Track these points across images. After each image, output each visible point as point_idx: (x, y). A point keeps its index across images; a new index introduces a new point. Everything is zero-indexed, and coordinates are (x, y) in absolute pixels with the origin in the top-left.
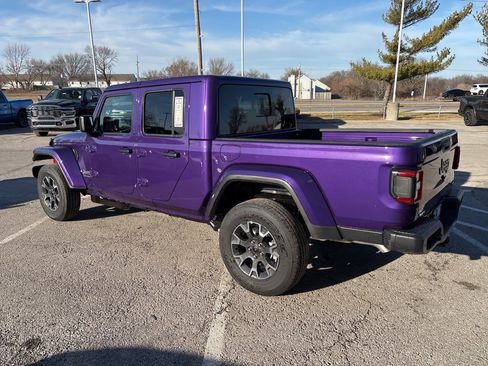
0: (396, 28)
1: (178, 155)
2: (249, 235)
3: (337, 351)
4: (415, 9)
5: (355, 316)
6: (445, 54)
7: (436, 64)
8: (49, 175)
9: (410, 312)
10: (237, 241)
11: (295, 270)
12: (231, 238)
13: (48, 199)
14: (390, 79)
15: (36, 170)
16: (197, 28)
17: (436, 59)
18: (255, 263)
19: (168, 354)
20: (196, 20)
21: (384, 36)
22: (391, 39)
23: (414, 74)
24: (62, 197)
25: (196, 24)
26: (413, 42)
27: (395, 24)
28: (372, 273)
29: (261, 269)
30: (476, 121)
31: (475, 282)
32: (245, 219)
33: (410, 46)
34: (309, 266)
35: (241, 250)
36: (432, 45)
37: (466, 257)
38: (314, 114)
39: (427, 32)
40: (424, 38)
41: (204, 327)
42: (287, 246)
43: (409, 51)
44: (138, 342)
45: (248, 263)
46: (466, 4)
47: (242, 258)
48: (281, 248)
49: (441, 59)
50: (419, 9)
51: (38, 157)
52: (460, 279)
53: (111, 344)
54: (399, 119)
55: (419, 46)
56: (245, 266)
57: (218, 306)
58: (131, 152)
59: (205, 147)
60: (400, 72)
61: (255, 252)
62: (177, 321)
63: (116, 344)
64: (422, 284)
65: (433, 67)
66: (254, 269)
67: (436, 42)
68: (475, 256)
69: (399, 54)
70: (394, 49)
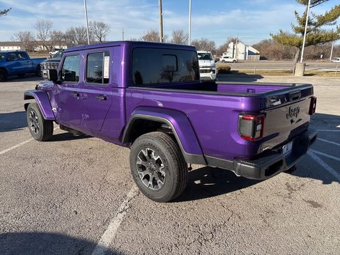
0: (306, 7)
2: (147, 158)
3: (194, 247)
5: (219, 221)
7: (335, 34)
8: (33, 110)
9: (260, 221)
10: (140, 162)
11: (175, 185)
12: (136, 159)
13: (33, 126)
14: (300, 45)
15: (26, 106)
16: (160, 8)
17: (335, 30)
18: (151, 179)
19: (74, 239)
20: (159, 3)
21: (296, 13)
22: (301, 16)
23: (318, 41)
24: (40, 125)
25: (159, 5)
26: (318, 17)
27: (305, 4)
28: (243, 190)
29: (155, 183)
31: (319, 201)
32: (144, 146)
33: (316, 20)
34: (197, 182)
35: (143, 168)
36: (333, 20)
37: (320, 182)
38: (241, 70)
39: (329, 11)
40: (327, 15)
41: (106, 222)
42: (170, 168)
43: (315, 24)
44: (58, 230)
45: (147, 177)
47: (143, 174)
48: (167, 169)
49: (338, 30)
51: (27, 97)
52: (309, 198)
53: (40, 230)
54: (305, 75)
55: (323, 21)
56: (146, 180)
57: (122, 207)
58: (78, 95)
59: (122, 93)
60: (307, 40)
61: (152, 170)
62: (89, 216)
64: (278, 200)
65: (332, 37)
66: (151, 183)
67: (336, 18)
68: (327, 181)
69: (306, 27)
70: (303, 23)
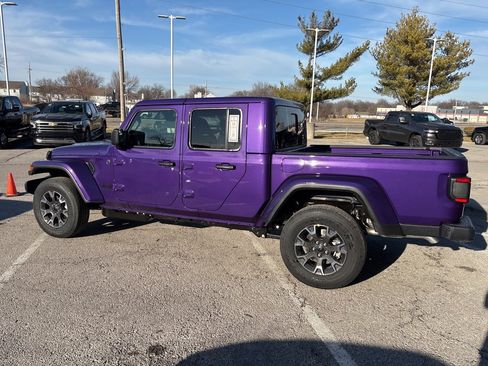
0: (309, 57)
1: (235, 168)
2: (315, 237)
4: (325, 42)
6: (352, 83)
7: (344, 90)
10: (301, 243)
12: (295, 241)
14: (306, 101)
15: (31, 184)
16: (119, 41)
17: (344, 86)
18: (319, 262)
20: (118, 34)
21: (300, 63)
22: (305, 67)
23: (326, 98)
25: (118, 36)
26: (324, 70)
27: (307, 53)
30: (378, 140)
33: (321, 73)
36: (339, 74)
37: (450, 249)
39: (334, 63)
40: (333, 67)
43: (320, 78)
46: (364, 42)
47: (306, 258)
48: (349, 246)
49: (347, 86)
50: (328, 42)
52: (458, 264)
54: (315, 137)
55: (329, 74)
56: (309, 265)
58: (174, 165)
60: (315, 96)
63: (235, 340)
65: (341, 93)
66: (319, 267)
67: (342, 72)
69: (313, 80)
70: (308, 75)
